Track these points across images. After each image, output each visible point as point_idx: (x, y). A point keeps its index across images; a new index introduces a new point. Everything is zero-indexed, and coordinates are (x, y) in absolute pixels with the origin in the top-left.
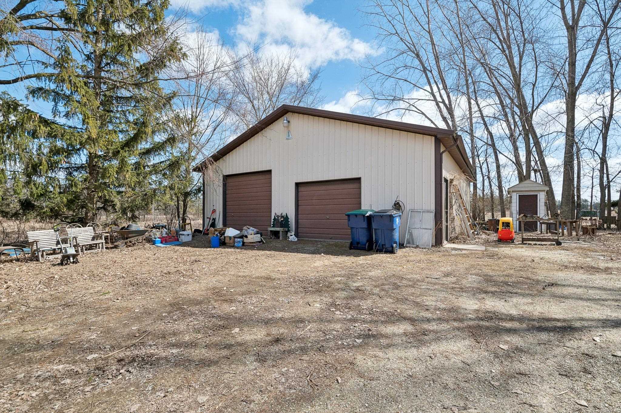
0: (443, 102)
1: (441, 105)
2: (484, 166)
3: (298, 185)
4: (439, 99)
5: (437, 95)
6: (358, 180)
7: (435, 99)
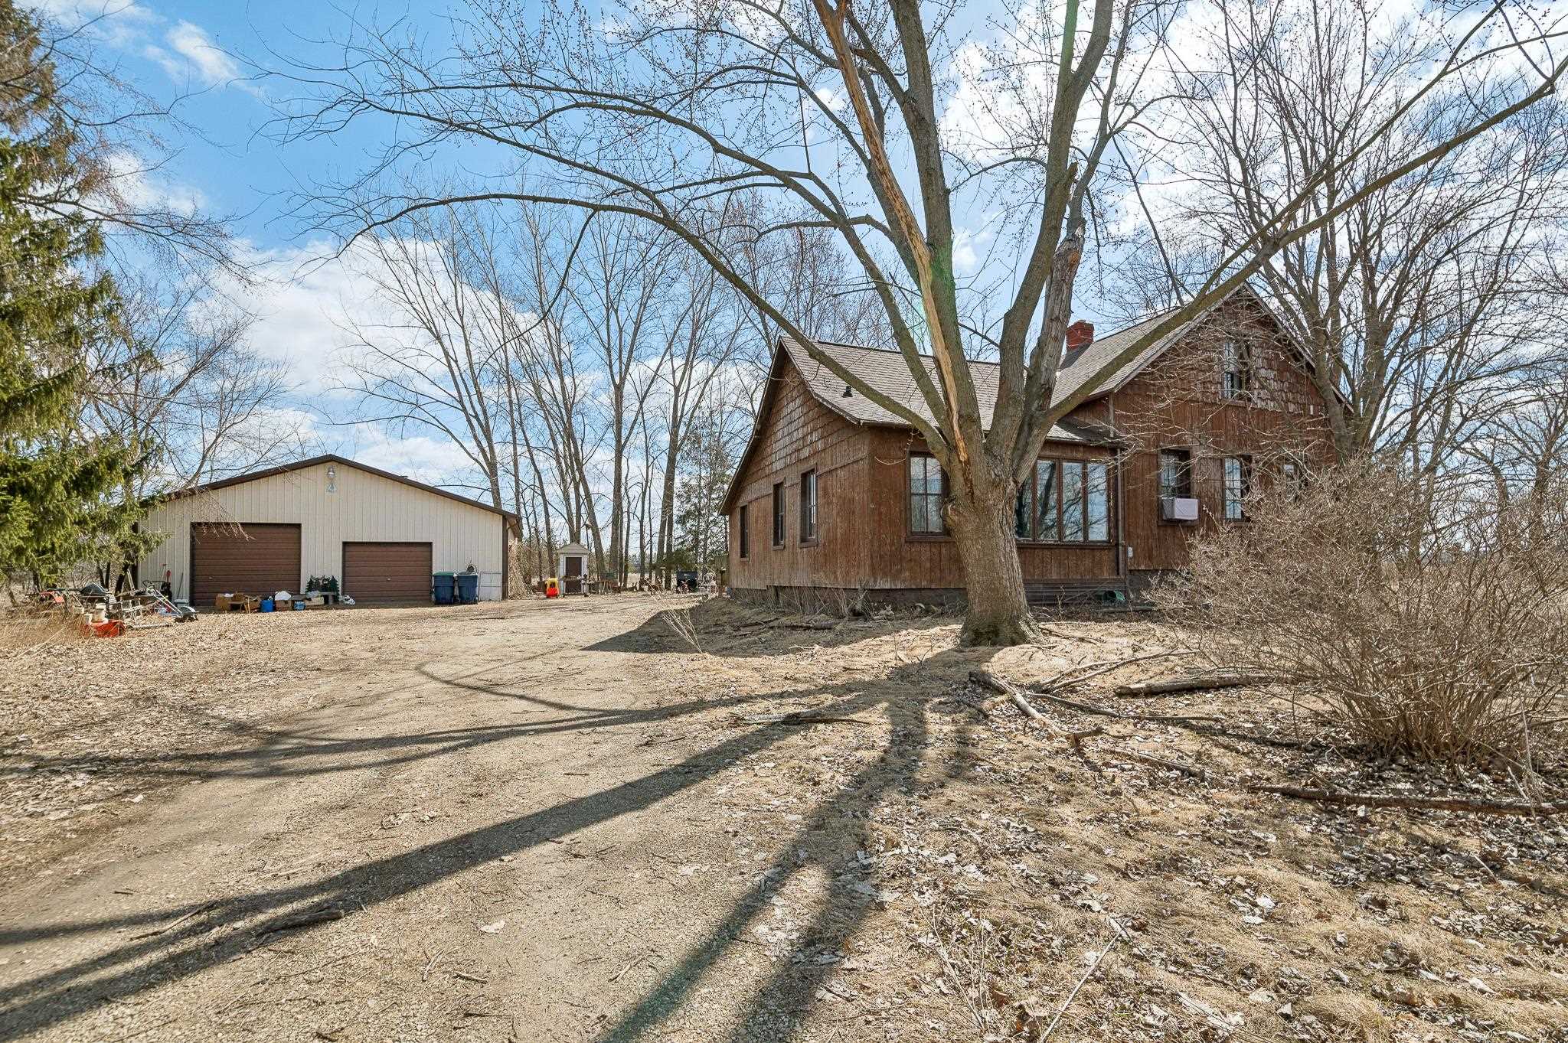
0: (476, 417)
1: (474, 422)
2: (532, 517)
3: (345, 544)
4: (471, 412)
5: (468, 405)
6: (430, 544)
7: (464, 410)
